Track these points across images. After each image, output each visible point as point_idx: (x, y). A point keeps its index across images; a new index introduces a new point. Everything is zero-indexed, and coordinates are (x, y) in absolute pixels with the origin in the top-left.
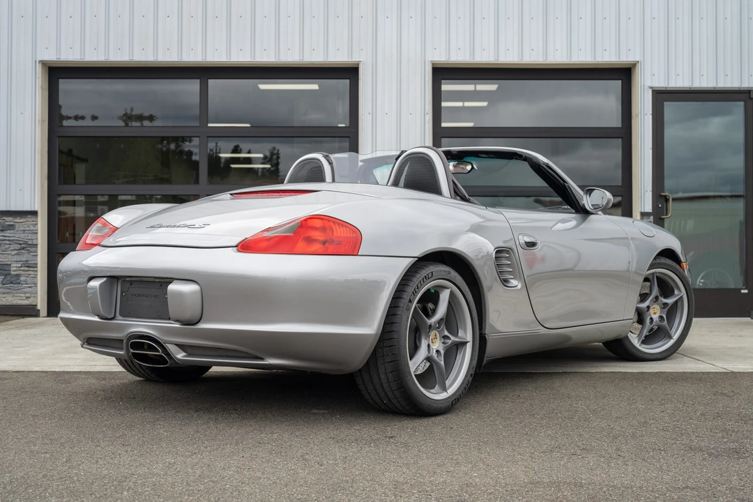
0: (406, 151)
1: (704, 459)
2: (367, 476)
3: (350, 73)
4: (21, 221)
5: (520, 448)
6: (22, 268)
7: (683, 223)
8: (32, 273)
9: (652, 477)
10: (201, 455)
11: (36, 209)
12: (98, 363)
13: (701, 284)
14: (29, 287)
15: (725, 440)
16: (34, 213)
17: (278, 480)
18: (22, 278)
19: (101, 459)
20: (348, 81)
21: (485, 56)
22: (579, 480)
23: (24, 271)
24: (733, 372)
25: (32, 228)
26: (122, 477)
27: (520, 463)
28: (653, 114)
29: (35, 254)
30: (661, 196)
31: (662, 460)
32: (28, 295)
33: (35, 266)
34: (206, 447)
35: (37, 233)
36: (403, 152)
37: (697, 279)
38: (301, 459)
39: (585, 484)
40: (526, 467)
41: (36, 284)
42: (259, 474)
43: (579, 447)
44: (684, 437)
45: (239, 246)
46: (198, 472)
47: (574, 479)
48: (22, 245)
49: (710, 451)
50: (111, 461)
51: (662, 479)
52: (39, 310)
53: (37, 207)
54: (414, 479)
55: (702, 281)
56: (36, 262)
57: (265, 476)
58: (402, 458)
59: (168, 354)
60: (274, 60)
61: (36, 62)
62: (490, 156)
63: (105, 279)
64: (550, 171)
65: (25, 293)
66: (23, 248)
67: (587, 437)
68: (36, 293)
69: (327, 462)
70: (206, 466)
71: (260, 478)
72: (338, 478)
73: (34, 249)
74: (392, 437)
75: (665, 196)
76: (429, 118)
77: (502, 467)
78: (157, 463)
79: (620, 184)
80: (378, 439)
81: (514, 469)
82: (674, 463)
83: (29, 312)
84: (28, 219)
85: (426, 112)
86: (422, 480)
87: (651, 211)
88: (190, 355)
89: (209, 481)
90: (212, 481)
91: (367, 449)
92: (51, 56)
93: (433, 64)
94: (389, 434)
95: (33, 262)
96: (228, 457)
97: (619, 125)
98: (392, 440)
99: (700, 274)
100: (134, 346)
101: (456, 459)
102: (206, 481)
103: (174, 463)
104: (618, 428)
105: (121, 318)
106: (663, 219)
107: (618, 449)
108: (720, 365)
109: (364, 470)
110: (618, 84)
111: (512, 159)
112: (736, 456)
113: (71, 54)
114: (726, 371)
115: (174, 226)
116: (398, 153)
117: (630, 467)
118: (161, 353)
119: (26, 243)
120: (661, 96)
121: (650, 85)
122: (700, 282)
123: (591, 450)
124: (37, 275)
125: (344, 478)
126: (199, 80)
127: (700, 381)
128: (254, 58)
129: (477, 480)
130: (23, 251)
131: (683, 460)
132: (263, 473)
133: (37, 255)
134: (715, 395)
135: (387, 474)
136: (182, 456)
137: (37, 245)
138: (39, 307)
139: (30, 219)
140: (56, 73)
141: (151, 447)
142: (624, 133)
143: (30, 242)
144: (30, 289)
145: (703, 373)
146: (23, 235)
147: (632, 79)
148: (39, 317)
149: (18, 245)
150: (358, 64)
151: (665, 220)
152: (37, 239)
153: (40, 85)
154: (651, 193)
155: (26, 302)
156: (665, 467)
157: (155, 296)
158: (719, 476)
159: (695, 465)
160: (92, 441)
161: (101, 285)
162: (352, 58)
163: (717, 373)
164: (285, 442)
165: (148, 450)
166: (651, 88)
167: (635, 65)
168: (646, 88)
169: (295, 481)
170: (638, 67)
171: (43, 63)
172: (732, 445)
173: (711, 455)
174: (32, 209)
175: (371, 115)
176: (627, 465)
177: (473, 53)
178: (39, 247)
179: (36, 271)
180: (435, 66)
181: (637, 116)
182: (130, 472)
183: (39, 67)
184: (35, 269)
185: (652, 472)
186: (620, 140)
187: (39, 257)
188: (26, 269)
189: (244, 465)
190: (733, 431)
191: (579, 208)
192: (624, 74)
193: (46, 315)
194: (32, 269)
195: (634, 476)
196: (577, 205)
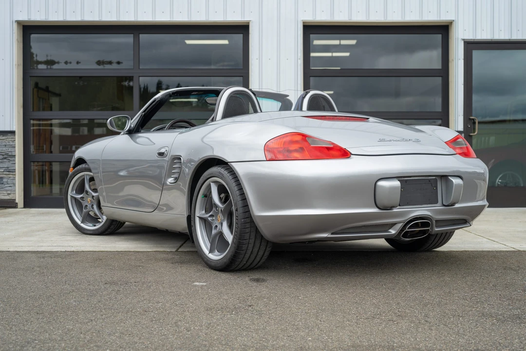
1: (493, 324)
2: (222, 340)
3: (243, 29)
4: (3, 138)
5: (349, 314)
6: (5, 173)
7: (487, 139)
8: (11, 176)
9: (450, 340)
10: (96, 322)
11: (14, 130)
12: (44, 244)
13: (499, 183)
14: (10, 186)
15: (511, 307)
16: (13, 133)
17: (150, 345)
18: (5, 180)
19: (15, 325)
20: (242, 35)
21: (341, 17)
22: (392, 344)
23: (6, 174)
24: (519, 251)
25: (11, 143)
26: (25, 342)
27: (347, 328)
28: (464, 59)
29: (14, 162)
30: (470, 119)
31: (459, 325)
32: (9, 192)
33: (14, 171)
34: (102, 315)
35: (15, 147)
37: (496, 180)
38: (174, 325)
39: (397, 347)
40: (351, 332)
41: (14, 184)
42: (136, 339)
43: (395, 314)
44: (479, 304)
46: (88, 338)
47: (388, 342)
48: (5, 156)
49: (498, 317)
50: (22, 328)
51: (458, 342)
52: (17, 203)
53: (14, 128)
54: (260, 343)
55: (500, 181)
56: (14, 168)
57: (141, 341)
58: (254, 324)
60: (187, 20)
61: (13, 22)
65: (7, 191)
66: (5, 158)
67: (403, 305)
68: (15, 191)
69: (194, 328)
70: (97, 331)
71: (136, 343)
72: (198, 343)
73: (14, 158)
74: (250, 306)
75: (473, 119)
76: (301, 62)
77: (332, 332)
78: (58, 329)
79: (441, 111)
80: (240, 307)
81: (341, 334)
82: (469, 328)
83: (10, 204)
84: (9, 137)
85: (299, 58)
86: (266, 344)
87: (462, 130)
89: (95, 346)
90: (96, 346)
91: (229, 316)
92: (24, 17)
93: (304, 23)
94: (249, 303)
95: (12, 168)
96: (117, 323)
97: (440, 67)
98: (250, 308)
99: (499, 176)
101: (297, 325)
102: (92, 345)
103: (72, 329)
104: (428, 297)
106: (471, 136)
107: (426, 316)
108: (510, 245)
109: (222, 336)
110: (439, 37)
112: (518, 321)
113: (38, 16)
114: (514, 250)
117: (434, 331)
119: (7, 154)
120: (471, 46)
121: (463, 38)
122: (498, 182)
123: (405, 316)
124: (15, 177)
125: (204, 343)
126: (132, 35)
127: (494, 258)
128: (173, 18)
129: (311, 344)
130: (5, 160)
131: (477, 324)
132: (140, 339)
133: (15, 163)
134: (505, 269)
135: (239, 339)
136: (80, 323)
137: (15, 156)
138: (17, 201)
139: (10, 136)
140: (28, 30)
141: (59, 315)
142: (444, 73)
143: (10, 154)
144: (10, 188)
145: (497, 251)
146: (4, 149)
147: (449, 34)
148: (17, 208)
149: (1, 156)
150: (249, 23)
151: (473, 137)
152: (15, 151)
153: (16, 38)
154: (462, 117)
155: (7, 197)
156: (461, 331)
158: (504, 339)
159: (485, 329)
160: (15, 310)
162: (244, 19)
163: (507, 251)
164: (166, 310)
165: (55, 318)
166: (464, 40)
167: (451, 23)
168: (460, 40)
169: (163, 346)
170: (454, 24)
171: (19, 23)
172: (516, 312)
173: (498, 321)
174: (11, 130)
175: (258, 60)
176: (431, 330)
177: (332, 14)
178: (17, 157)
179: (15, 175)
180: (305, 24)
181: (453, 60)
182: (34, 338)
183: (15, 25)
184: (14, 173)
185: (451, 336)
186: (441, 78)
187: (17, 165)
188: (7, 173)
189: (127, 330)
190: (517, 300)
192: (443, 30)
193: (22, 206)
194: (11, 173)
195: (436, 339)
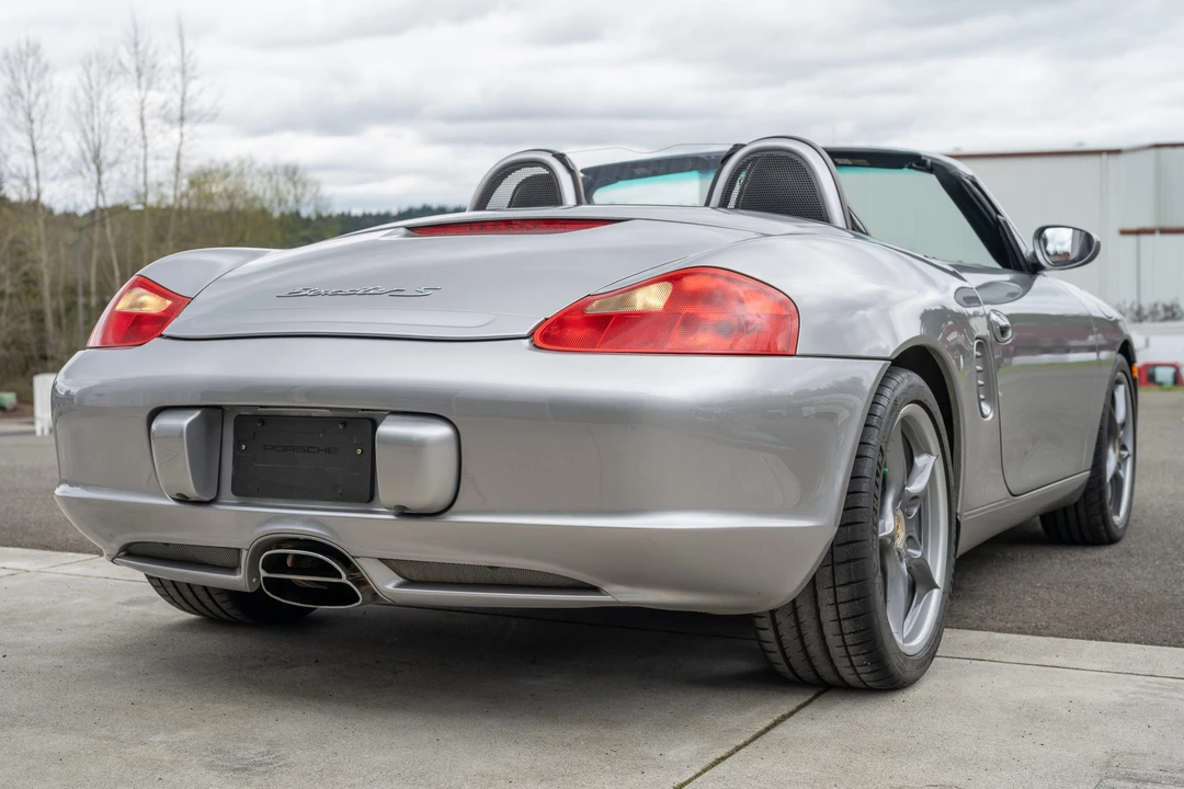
0: (743, 146)
36: (737, 147)
45: (537, 336)
59: (361, 582)
62: (858, 161)
63: (197, 413)
64: (976, 190)
88: (410, 582)
100: (275, 564)
105: (235, 500)
111: (901, 167)
115: (353, 293)
116: (727, 148)
118: (344, 579)
157: (327, 450)
161: (190, 425)
191: (1022, 264)
196: (1019, 255)
